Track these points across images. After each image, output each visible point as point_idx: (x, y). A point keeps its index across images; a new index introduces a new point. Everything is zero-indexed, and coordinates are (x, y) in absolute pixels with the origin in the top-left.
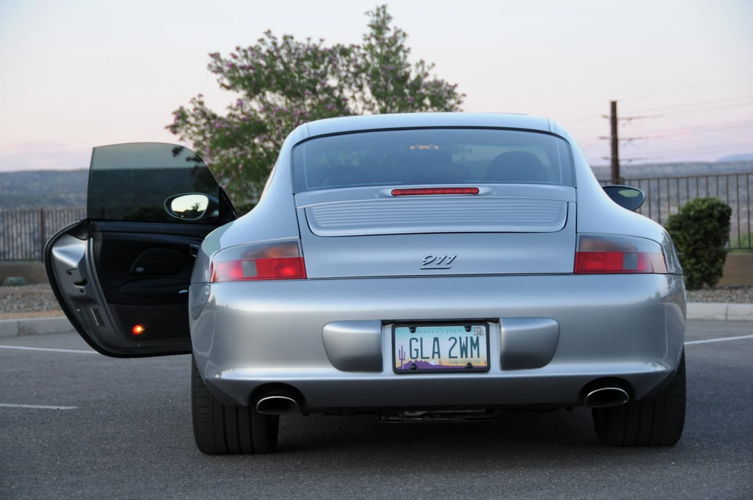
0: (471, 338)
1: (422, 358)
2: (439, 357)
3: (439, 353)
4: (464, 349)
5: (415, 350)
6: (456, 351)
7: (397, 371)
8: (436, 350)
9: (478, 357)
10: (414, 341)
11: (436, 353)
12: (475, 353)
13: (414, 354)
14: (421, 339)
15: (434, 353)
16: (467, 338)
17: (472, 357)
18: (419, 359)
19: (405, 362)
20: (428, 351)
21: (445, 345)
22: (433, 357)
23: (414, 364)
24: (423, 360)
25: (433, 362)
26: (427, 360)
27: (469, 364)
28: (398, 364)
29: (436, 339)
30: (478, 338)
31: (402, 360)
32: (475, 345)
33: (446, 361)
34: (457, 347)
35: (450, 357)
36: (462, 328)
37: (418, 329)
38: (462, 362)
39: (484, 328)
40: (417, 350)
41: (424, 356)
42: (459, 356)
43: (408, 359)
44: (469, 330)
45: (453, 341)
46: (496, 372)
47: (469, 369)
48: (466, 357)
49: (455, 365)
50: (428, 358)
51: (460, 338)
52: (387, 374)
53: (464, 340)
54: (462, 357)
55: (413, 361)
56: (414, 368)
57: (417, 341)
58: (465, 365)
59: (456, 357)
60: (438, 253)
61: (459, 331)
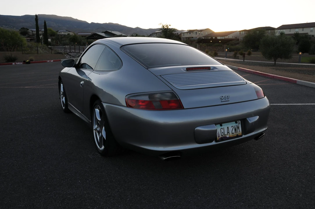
0: (237, 126)
1: (225, 135)
3: (229, 132)
4: (235, 130)
6: (234, 131)
7: (218, 141)
9: (239, 132)
10: (222, 129)
12: (238, 130)
13: (222, 135)
14: (224, 128)
15: (228, 133)
18: (224, 136)
19: (220, 138)
21: (230, 129)
22: (228, 134)
24: (225, 136)
25: (228, 136)
26: (226, 136)
27: (237, 135)
28: (218, 139)
29: (228, 128)
30: (239, 125)
31: (219, 137)
32: (238, 128)
33: (231, 135)
34: (234, 129)
35: (232, 133)
36: (234, 122)
37: (223, 125)
38: (235, 134)
39: (240, 121)
40: (223, 132)
41: (225, 134)
42: (234, 132)
43: (221, 136)
44: (236, 123)
45: (232, 127)
46: (244, 136)
47: (238, 136)
48: (236, 132)
49: (233, 136)
50: (226, 135)
52: (214, 143)
53: (235, 127)
56: (222, 139)
58: (236, 135)
59: (234, 133)
61: (234, 124)
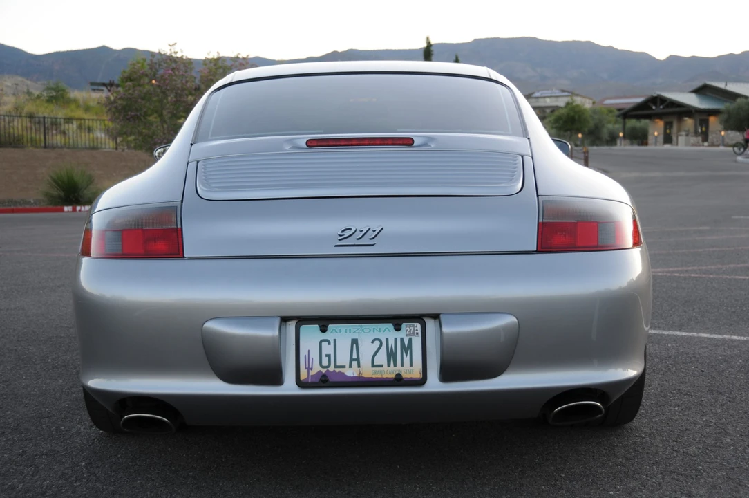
0: (402, 340)
1: (336, 366)
2: (359, 366)
3: (358, 360)
4: (391, 355)
5: (327, 356)
6: (382, 358)
7: (301, 384)
8: (355, 356)
9: (411, 365)
10: (325, 344)
11: (355, 360)
12: (407, 359)
13: (325, 362)
14: (335, 341)
15: (352, 360)
16: (396, 339)
17: (402, 365)
18: (332, 368)
19: (312, 373)
20: (343, 358)
21: (367, 349)
22: (350, 366)
23: (324, 375)
24: (337, 370)
25: (351, 373)
26: (342, 370)
27: (399, 375)
28: (303, 375)
29: (355, 342)
30: (410, 340)
31: (309, 369)
32: (407, 349)
33: (368, 372)
34: (383, 351)
35: (373, 365)
36: (390, 326)
37: (331, 327)
38: (388, 372)
39: (418, 326)
40: (328, 356)
41: (339, 364)
42: (385, 363)
43: (316, 368)
44: (398, 329)
45: (377, 343)
46: (434, 385)
47: (398, 381)
48: (395, 365)
49: (379, 376)
50: (344, 367)
51: (387, 339)
52: (289, 387)
53: (391, 343)
54: (389, 365)
55: (324, 371)
56: (324, 380)
57: (329, 344)
58: (393, 376)
59: (381, 366)
60: (359, 224)
61: (386, 331)
